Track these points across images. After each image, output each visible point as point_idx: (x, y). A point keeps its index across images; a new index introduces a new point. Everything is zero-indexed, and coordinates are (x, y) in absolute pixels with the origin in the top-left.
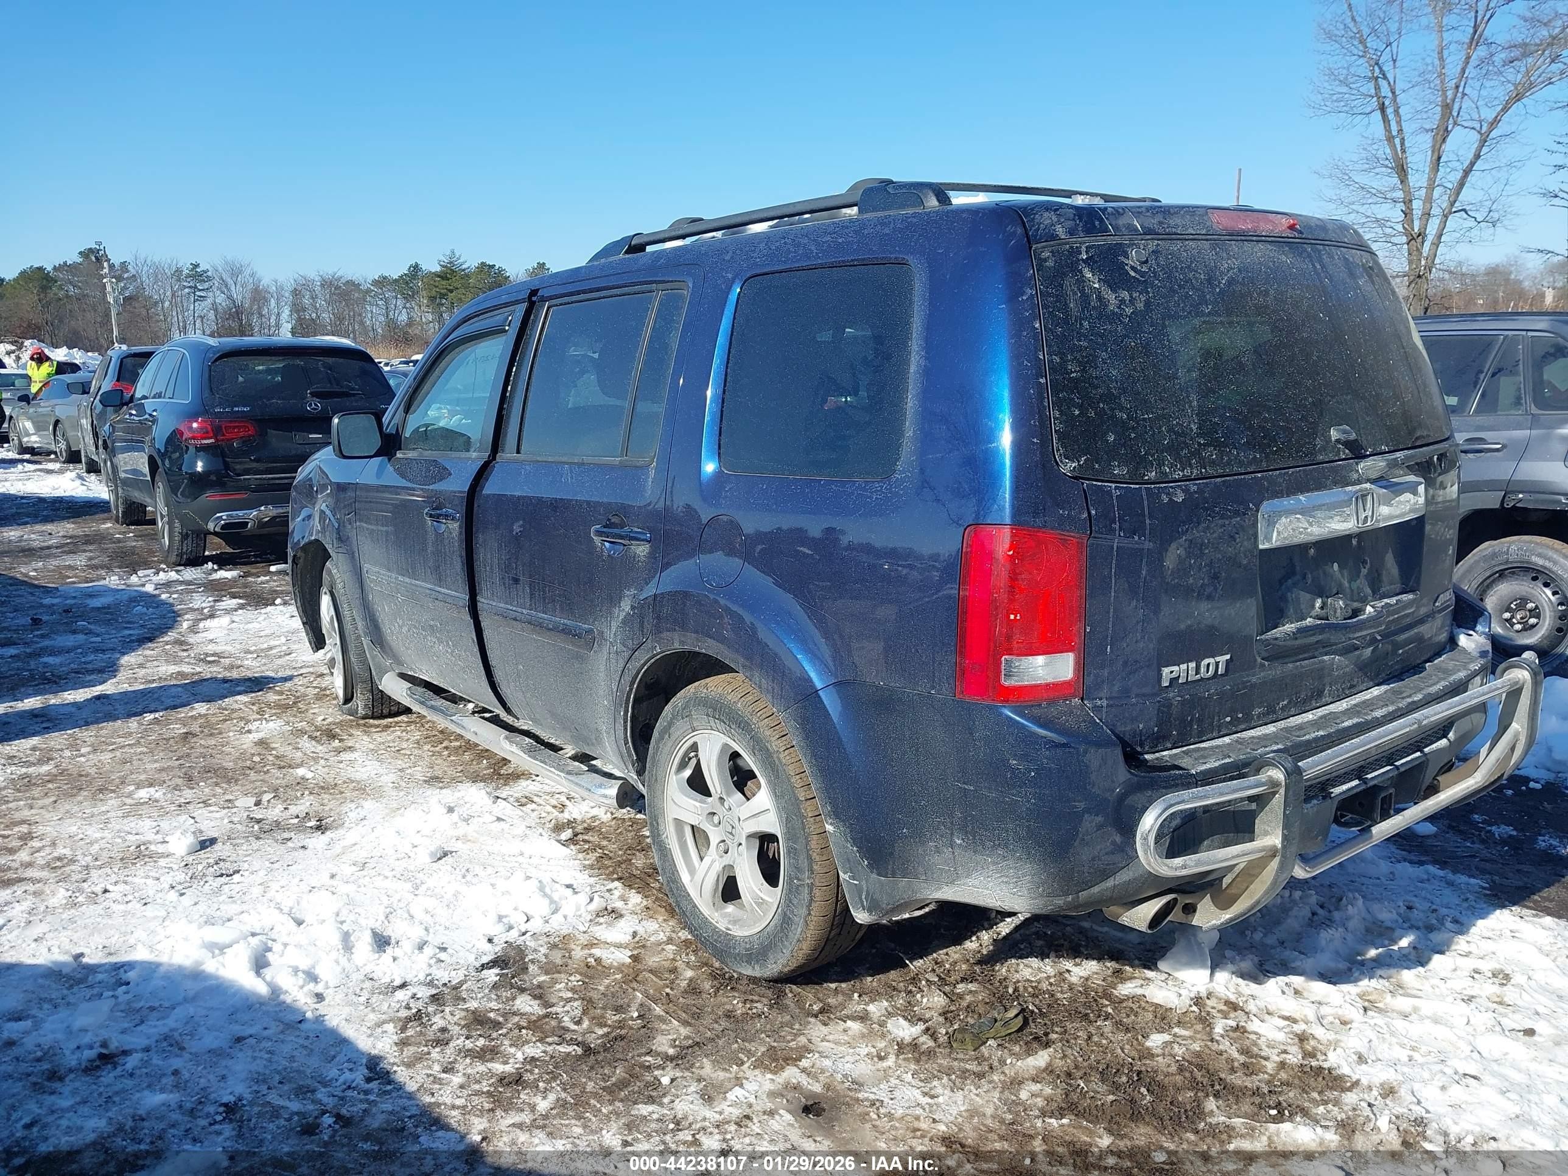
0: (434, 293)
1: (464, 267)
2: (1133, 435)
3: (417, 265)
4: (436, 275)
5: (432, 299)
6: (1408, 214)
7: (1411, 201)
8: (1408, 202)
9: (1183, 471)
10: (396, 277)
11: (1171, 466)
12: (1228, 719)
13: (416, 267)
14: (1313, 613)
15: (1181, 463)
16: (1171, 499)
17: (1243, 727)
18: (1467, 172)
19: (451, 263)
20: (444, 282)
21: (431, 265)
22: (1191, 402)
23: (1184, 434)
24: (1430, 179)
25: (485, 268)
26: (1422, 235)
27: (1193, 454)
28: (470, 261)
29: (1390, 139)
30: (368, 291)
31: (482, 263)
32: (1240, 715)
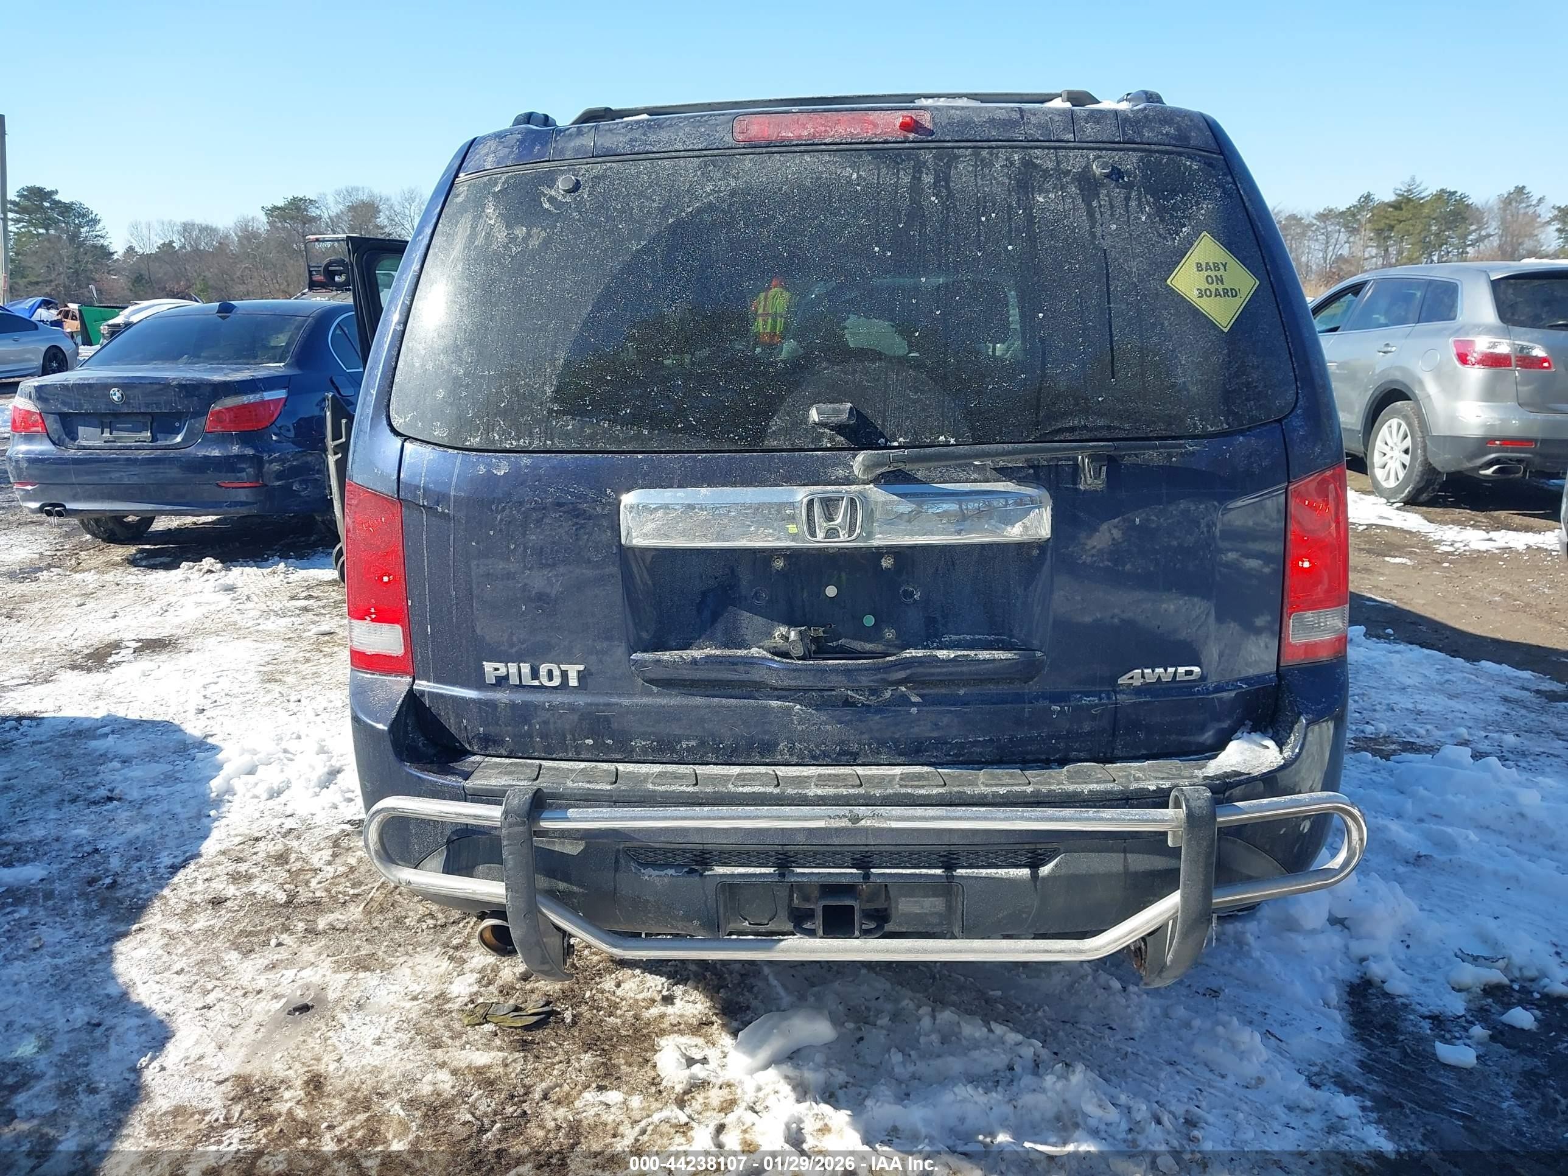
0: (1382, 225)
1: (1423, 195)
2: (464, 394)
3: (1369, 195)
4: (1390, 205)
5: (1379, 232)
9: (519, 440)
10: (1342, 208)
11: (504, 433)
12: (590, 742)
13: (1368, 197)
14: (767, 643)
15: (518, 431)
16: (489, 471)
17: (619, 756)
19: (1409, 190)
20: (1396, 213)
21: (1385, 195)
22: (556, 359)
23: (532, 397)
25: (1444, 196)
27: (538, 422)
28: (1429, 187)
30: (1311, 225)
31: (1442, 190)
32: (610, 742)
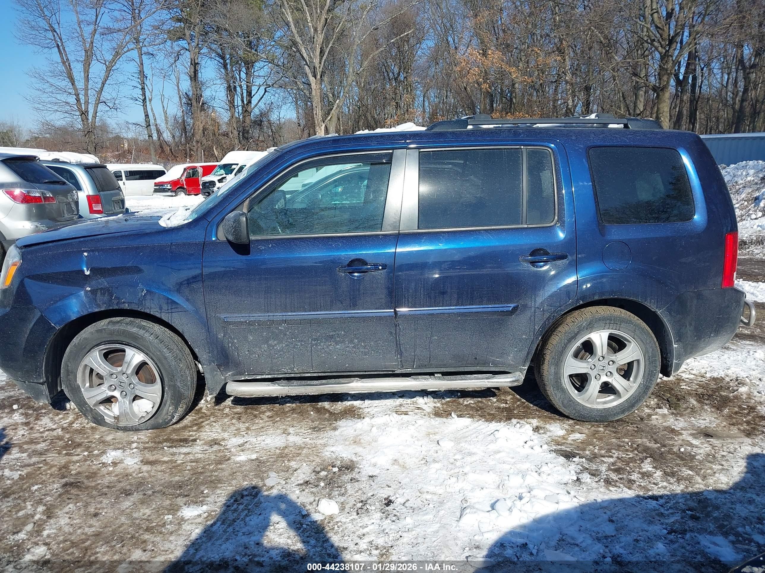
6: (78, 100)
7: (78, 95)
8: (77, 95)
18: (103, 84)
24: (85, 85)
26: (87, 112)
29: (64, 63)
